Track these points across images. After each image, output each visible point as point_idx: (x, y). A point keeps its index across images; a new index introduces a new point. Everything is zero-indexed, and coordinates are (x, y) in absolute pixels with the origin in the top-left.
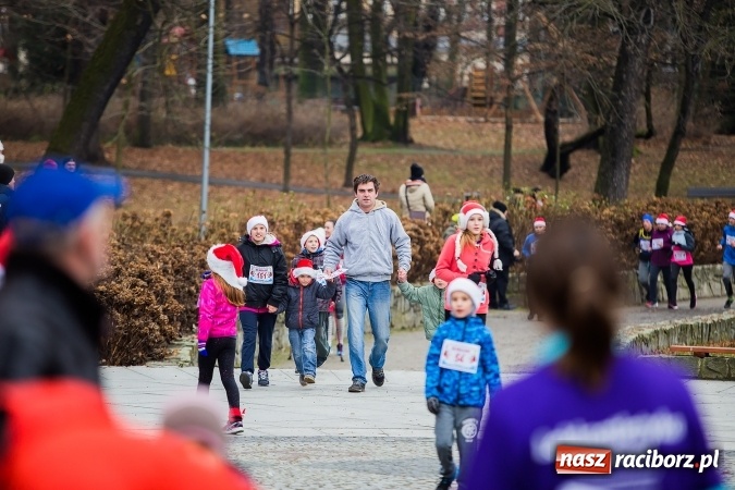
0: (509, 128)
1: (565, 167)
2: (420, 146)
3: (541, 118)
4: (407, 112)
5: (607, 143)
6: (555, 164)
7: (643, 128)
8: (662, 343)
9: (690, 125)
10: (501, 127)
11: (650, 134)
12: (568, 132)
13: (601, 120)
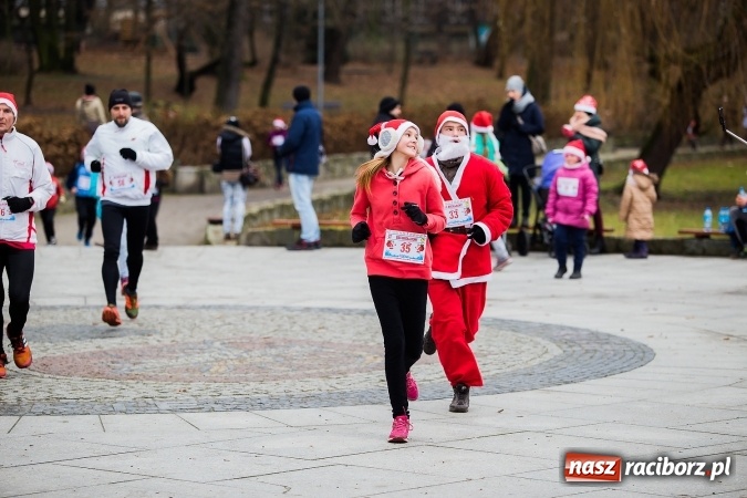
0: (149, 60)
1: (192, 89)
2: (84, 75)
3: (173, 52)
4: (73, 48)
5: (223, 70)
6: (185, 86)
7: (248, 58)
8: (266, 218)
9: (283, 58)
10: (143, 60)
11: (253, 63)
12: (194, 62)
13: (218, 53)
